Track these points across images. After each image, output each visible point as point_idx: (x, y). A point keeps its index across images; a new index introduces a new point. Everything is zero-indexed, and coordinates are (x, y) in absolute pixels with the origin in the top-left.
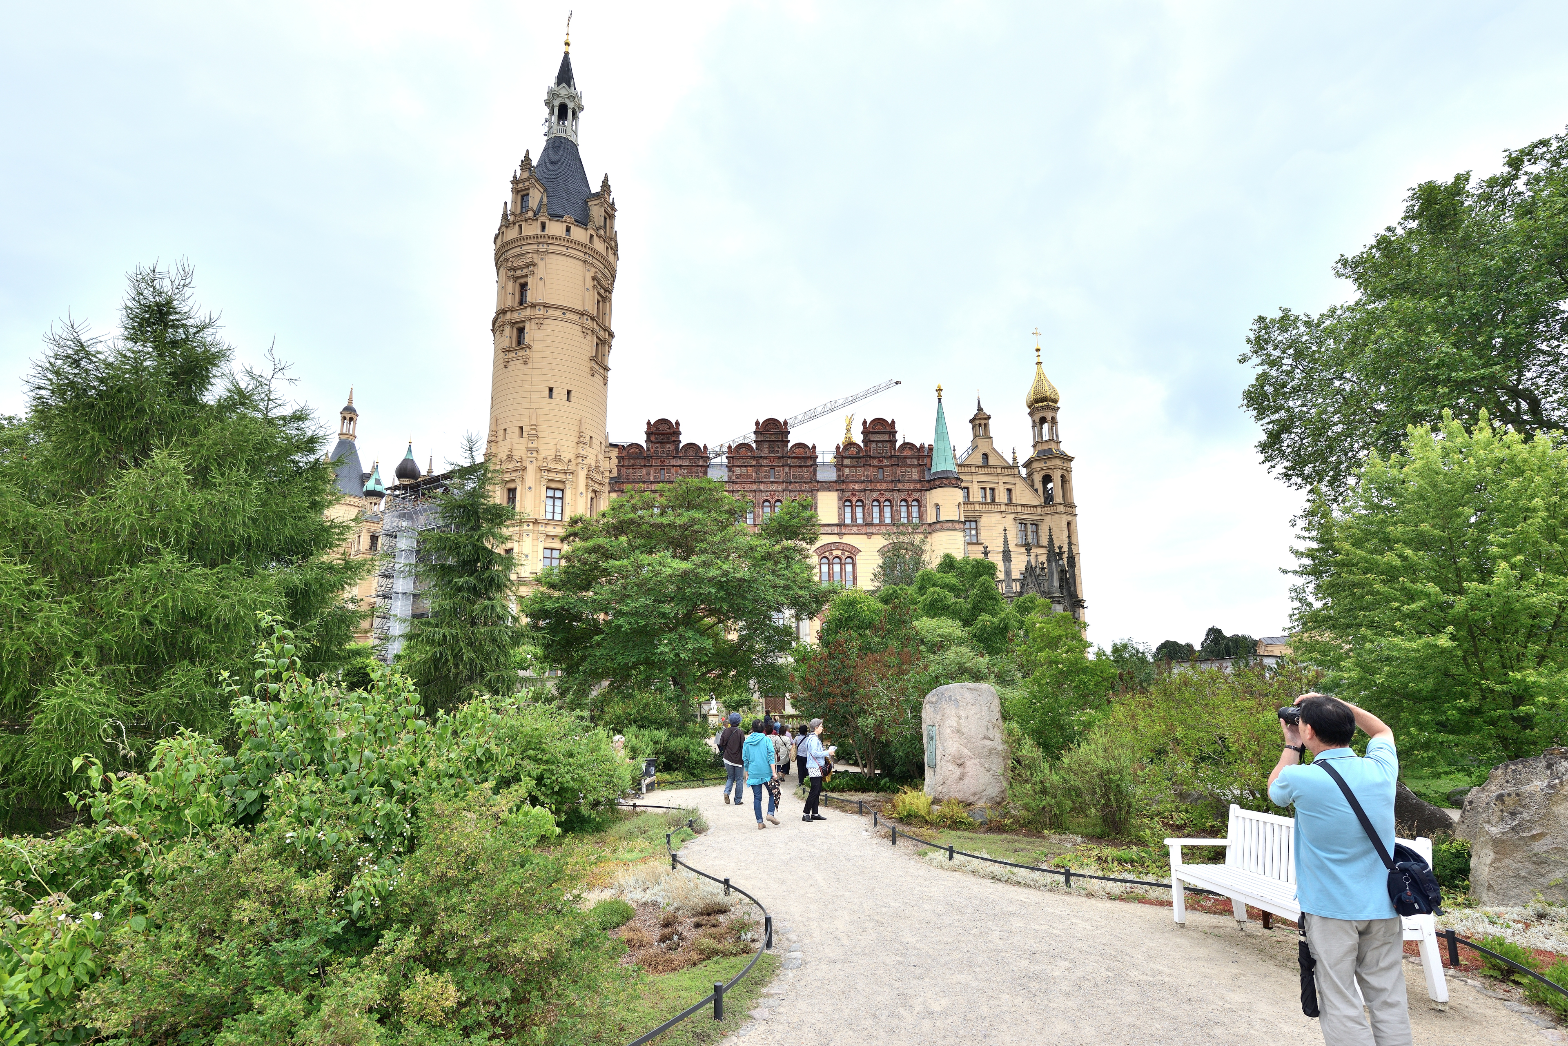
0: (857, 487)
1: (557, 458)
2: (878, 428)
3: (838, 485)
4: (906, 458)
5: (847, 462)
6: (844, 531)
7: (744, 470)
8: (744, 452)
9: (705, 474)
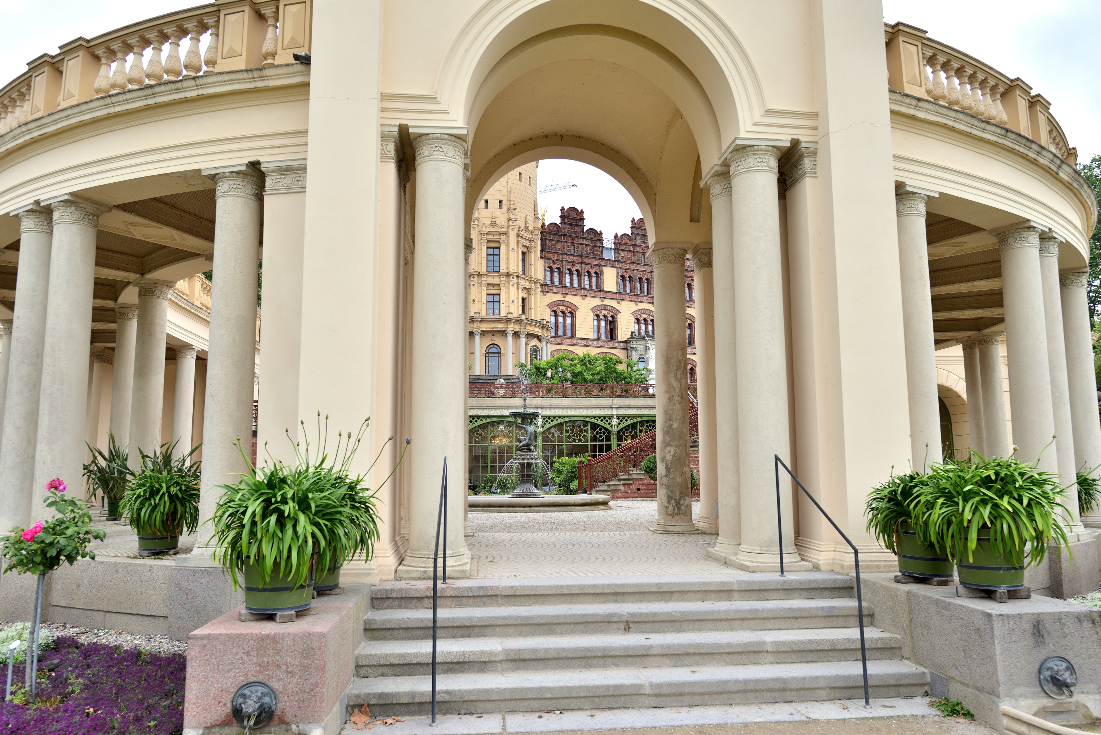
8: (626, 240)
9: (602, 253)
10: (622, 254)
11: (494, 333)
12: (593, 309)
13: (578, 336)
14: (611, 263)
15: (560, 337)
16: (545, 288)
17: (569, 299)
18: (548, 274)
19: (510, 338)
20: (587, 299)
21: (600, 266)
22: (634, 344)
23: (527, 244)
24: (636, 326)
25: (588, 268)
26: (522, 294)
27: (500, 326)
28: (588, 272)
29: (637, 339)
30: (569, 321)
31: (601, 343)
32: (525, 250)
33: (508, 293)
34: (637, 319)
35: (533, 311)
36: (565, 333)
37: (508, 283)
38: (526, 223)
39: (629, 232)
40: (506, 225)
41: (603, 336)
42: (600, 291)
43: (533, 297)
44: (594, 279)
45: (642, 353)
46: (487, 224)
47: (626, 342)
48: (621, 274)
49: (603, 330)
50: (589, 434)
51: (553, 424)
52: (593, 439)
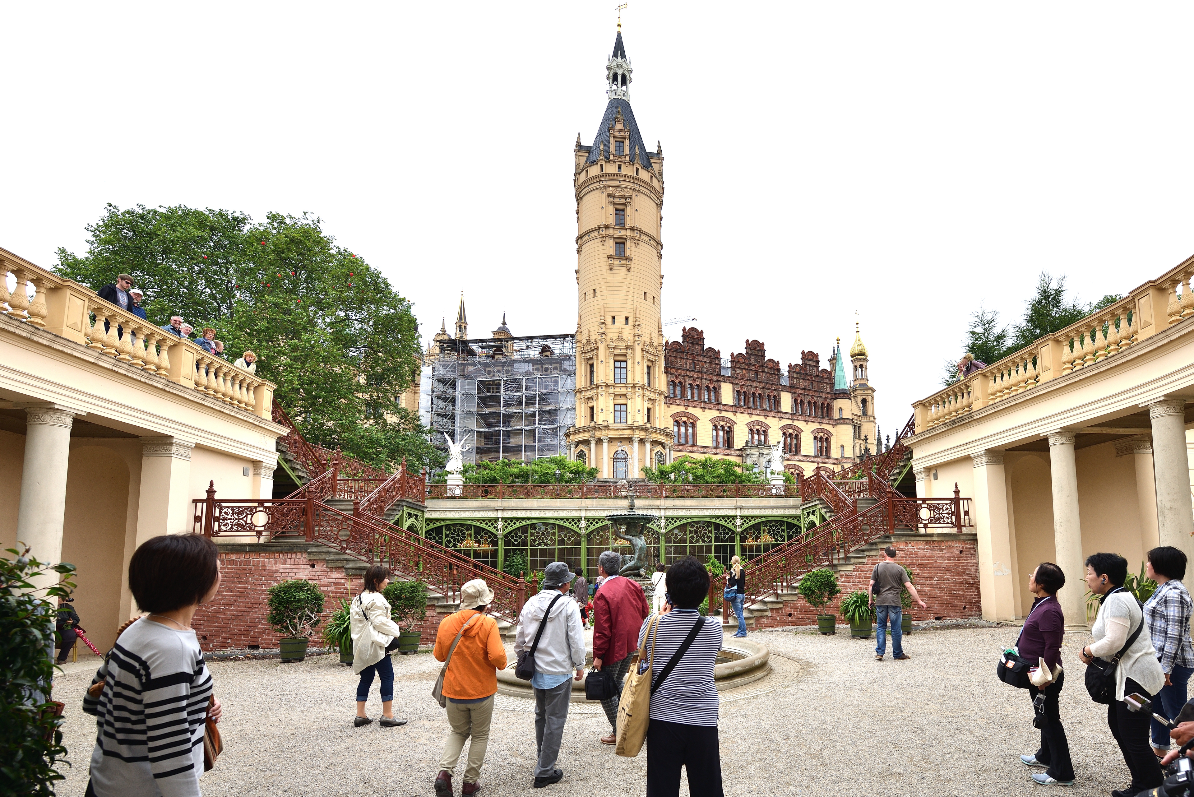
0: (800, 392)
1: (620, 338)
2: (810, 357)
3: (791, 388)
4: (824, 378)
5: (795, 375)
6: (795, 418)
7: (741, 371)
8: (740, 359)
9: (720, 370)
10: (738, 371)
11: (621, 439)
12: (711, 420)
13: (698, 444)
14: (728, 380)
15: (683, 445)
16: (669, 400)
17: (691, 410)
18: (671, 387)
19: (636, 445)
20: (707, 410)
21: (718, 381)
22: (749, 452)
23: (652, 358)
24: (750, 436)
25: (707, 383)
26: (647, 405)
27: (627, 433)
28: (708, 387)
29: (751, 447)
30: (690, 430)
31: (719, 451)
32: (650, 364)
33: (634, 403)
34: (751, 430)
35: (657, 420)
36: (687, 442)
37: (635, 393)
38: (651, 339)
39: (744, 352)
40: (632, 340)
41: (721, 445)
42: (717, 404)
43: (657, 407)
44: (712, 394)
45: (756, 459)
46: (614, 339)
47: (741, 450)
48: (737, 389)
49: (720, 439)
50: (713, 535)
51: (676, 525)
52: (717, 539)
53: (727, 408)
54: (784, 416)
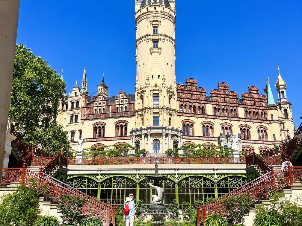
0: (249, 107)
1: (156, 86)
2: (253, 89)
3: (243, 105)
4: (261, 99)
5: (245, 98)
6: (246, 120)
7: (216, 98)
8: (216, 92)
9: (205, 98)
11: (156, 134)
12: (202, 123)
13: (195, 135)
14: (210, 103)
15: (187, 136)
16: (180, 114)
17: (191, 119)
18: (181, 108)
19: (164, 137)
20: (199, 118)
21: (204, 104)
22: (222, 139)
23: (171, 94)
24: (222, 131)
25: (199, 105)
26: (169, 117)
27: (159, 131)
28: (199, 107)
29: (223, 137)
30: (191, 128)
31: (206, 139)
32: (170, 97)
34: (223, 128)
35: (174, 124)
36: (189, 134)
37: (163, 111)
40: (162, 86)
42: (205, 115)
43: (174, 118)
44: (201, 110)
45: (226, 143)
46: (153, 86)
47: (218, 138)
50: (202, 183)
51: (183, 178)
52: (205, 186)
53: (210, 117)
54: (240, 119)
